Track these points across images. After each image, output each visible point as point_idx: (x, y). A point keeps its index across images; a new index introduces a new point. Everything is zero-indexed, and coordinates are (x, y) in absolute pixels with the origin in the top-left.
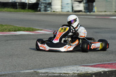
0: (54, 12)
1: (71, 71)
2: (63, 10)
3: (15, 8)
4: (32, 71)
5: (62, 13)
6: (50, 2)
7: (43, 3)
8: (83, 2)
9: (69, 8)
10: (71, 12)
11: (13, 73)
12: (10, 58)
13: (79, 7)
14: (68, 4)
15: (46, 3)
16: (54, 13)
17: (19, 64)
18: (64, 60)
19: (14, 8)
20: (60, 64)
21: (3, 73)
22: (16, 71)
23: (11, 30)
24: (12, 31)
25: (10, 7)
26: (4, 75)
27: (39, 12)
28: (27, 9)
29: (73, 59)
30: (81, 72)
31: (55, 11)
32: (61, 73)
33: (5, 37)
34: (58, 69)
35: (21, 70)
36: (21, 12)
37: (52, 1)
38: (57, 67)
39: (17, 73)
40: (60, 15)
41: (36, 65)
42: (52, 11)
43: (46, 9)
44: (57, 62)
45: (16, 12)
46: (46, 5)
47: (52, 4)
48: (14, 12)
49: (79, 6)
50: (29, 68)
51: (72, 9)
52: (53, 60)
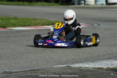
0: (88, 5)
1: (105, 65)
2: (97, 2)
3: (49, 2)
4: (65, 65)
5: (96, 6)
9: (103, 1)
10: (105, 5)
11: (46, 68)
12: (43, 53)
17: (51, 59)
18: (98, 54)
19: (47, 2)
20: (93, 58)
21: (36, 68)
22: (48, 66)
23: (44, 24)
24: (45, 26)
25: (44, 1)
26: (36, 70)
27: (73, 6)
28: (60, 2)
29: (107, 53)
30: (116, 67)
31: (89, 3)
32: (95, 67)
33: (39, 31)
34: (92, 64)
35: (54, 65)
36: (55, 6)
38: (90, 61)
39: (50, 68)
40: (94, 8)
41: (69, 60)
42: (86, 4)
43: (80, 2)
44: (90, 56)
45: (50, 6)
48: (47, 6)
50: (62, 63)
52: (86, 54)
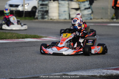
0: (51, 19)
2: (60, 17)
5: (59, 20)
6: (47, 10)
7: (41, 11)
8: (79, 10)
9: (66, 16)
10: (68, 20)
14: (65, 11)
15: (43, 11)
16: (51, 20)
27: (37, 20)
37: (49, 9)
40: (58, 22)
42: (50, 18)
43: (44, 16)
46: (43, 13)
47: (49, 11)
51: (69, 17)
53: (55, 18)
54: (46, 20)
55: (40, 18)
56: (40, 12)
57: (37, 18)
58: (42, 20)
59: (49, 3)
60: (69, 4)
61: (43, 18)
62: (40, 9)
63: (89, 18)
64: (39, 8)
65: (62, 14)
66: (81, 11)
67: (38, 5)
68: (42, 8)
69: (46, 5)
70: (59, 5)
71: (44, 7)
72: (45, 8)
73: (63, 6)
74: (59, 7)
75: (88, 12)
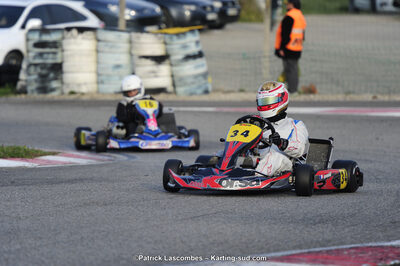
0: (72, 93)
2: (101, 86)
5: (101, 97)
6: (59, 61)
7: (36, 65)
8: (167, 62)
13: (156, 76)
14: (118, 66)
15: (43, 66)
16: (72, 97)
27: (23, 96)
31: (76, 89)
37: (65, 59)
40: (94, 103)
42: (67, 91)
43: (47, 84)
46: (44, 72)
47: (65, 67)
49: (155, 74)
53: (84, 89)
54: (54, 95)
55: (32, 91)
56: (32, 69)
57: (24, 91)
58: (41, 96)
59: (63, 38)
60: (130, 42)
61: (44, 89)
62: (35, 58)
63: (199, 87)
64: (31, 55)
65: (108, 76)
66: (171, 65)
67: (27, 46)
68: (41, 55)
69: (55, 45)
70: (97, 46)
71: (48, 53)
72: (51, 56)
73: (112, 47)
74: (97, 51)
75: (197, 67)
